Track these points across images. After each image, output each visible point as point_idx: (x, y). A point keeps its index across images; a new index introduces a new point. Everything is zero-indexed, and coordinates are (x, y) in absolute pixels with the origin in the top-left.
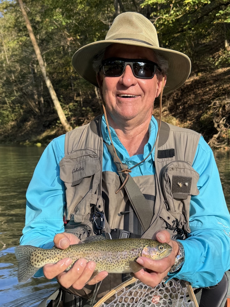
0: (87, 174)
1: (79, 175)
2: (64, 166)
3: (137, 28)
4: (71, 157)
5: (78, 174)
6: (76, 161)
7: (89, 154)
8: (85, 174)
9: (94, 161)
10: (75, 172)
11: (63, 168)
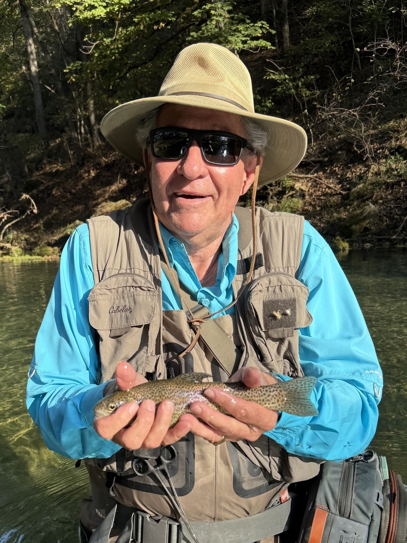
0: (138, 321)
1: (123, 319)
2: (97, 302)
3: (216, 73)
4: (108, 286)
5: (121, 316)
6: (116, 293)
7: (140, 285)
8: (136, 321)
9: (149, 299)
10: (115, 312)
11: (94, 304)
